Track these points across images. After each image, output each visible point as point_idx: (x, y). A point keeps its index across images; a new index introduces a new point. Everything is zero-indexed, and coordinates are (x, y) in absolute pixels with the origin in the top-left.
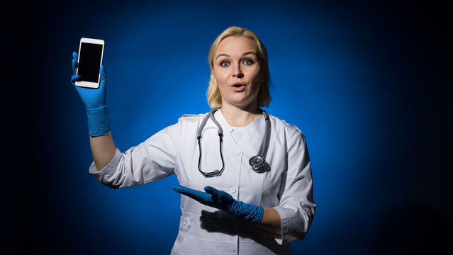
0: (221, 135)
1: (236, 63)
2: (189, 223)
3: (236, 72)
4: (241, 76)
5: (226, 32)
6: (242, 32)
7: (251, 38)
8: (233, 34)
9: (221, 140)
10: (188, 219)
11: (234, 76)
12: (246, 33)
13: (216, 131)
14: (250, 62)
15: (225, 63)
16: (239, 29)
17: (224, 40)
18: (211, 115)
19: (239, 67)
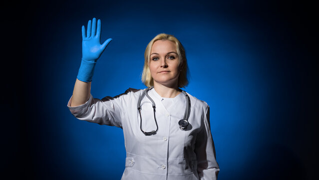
0: (154, 107)
1: (163, 58)
3: (163, 64)
4: (166, 66)
6: (168, 37)
7: (174, 42)
8: (161, 39)
9: (155, 111)
11: (161, 67)
12: (170, 38)
14: (173, 58)
15: (156, 58)
17: (156, 42)
19: (165, 61)
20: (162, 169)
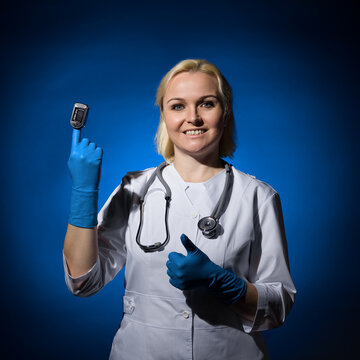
0: (168, 199)
1: (191, 107)
2: (133, 304)
3: (193, 118)
5: (180, 66)
6: (199, 65)
7: (211, 74)
8: (188, 69)
9: (168, 205)
10: (132, 299)
11: (190, 122)
12: (204, 67)
13: (163, 194)
14: (210, 105)
16: (196, 62)
17: (177, 77)
18: (158, 173)
19: (196, 112)
20: (183, 318)
